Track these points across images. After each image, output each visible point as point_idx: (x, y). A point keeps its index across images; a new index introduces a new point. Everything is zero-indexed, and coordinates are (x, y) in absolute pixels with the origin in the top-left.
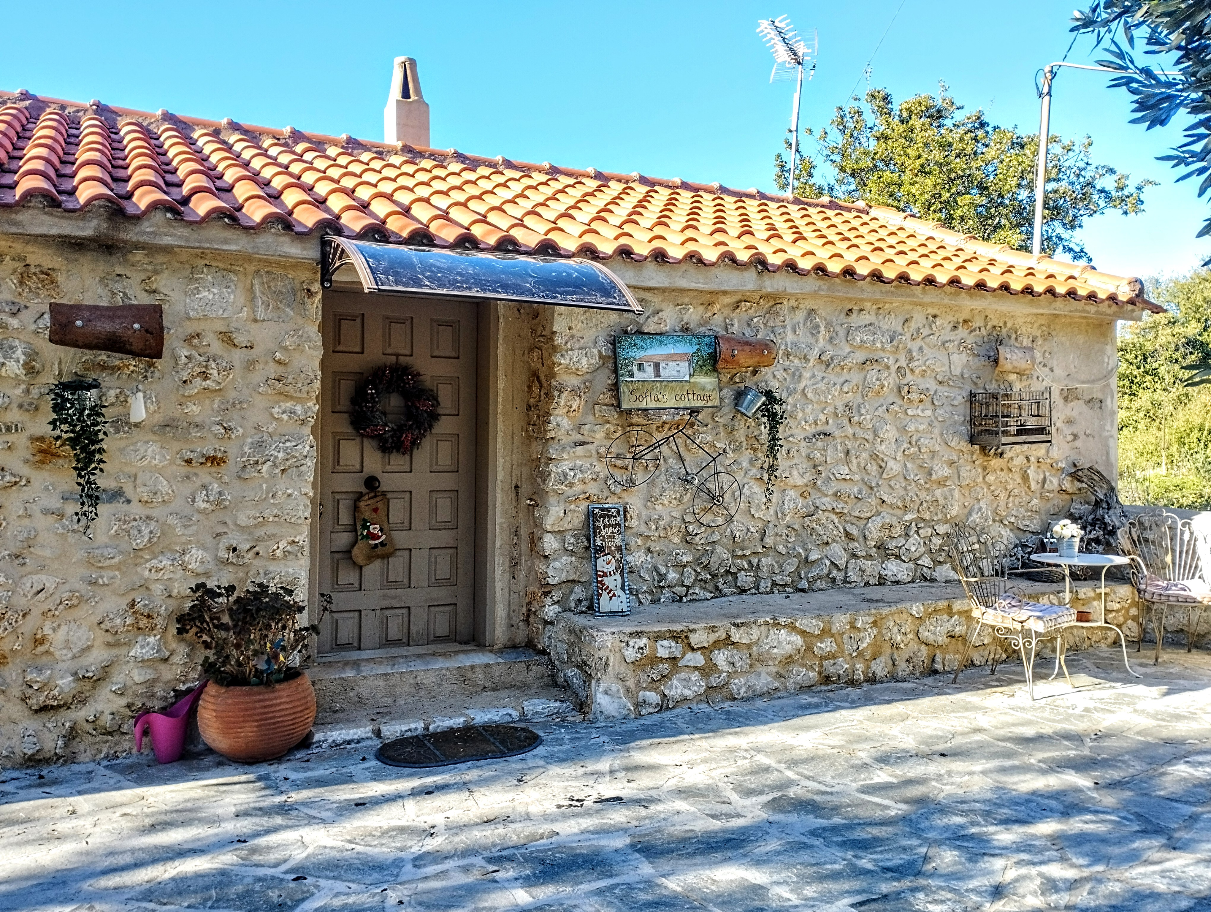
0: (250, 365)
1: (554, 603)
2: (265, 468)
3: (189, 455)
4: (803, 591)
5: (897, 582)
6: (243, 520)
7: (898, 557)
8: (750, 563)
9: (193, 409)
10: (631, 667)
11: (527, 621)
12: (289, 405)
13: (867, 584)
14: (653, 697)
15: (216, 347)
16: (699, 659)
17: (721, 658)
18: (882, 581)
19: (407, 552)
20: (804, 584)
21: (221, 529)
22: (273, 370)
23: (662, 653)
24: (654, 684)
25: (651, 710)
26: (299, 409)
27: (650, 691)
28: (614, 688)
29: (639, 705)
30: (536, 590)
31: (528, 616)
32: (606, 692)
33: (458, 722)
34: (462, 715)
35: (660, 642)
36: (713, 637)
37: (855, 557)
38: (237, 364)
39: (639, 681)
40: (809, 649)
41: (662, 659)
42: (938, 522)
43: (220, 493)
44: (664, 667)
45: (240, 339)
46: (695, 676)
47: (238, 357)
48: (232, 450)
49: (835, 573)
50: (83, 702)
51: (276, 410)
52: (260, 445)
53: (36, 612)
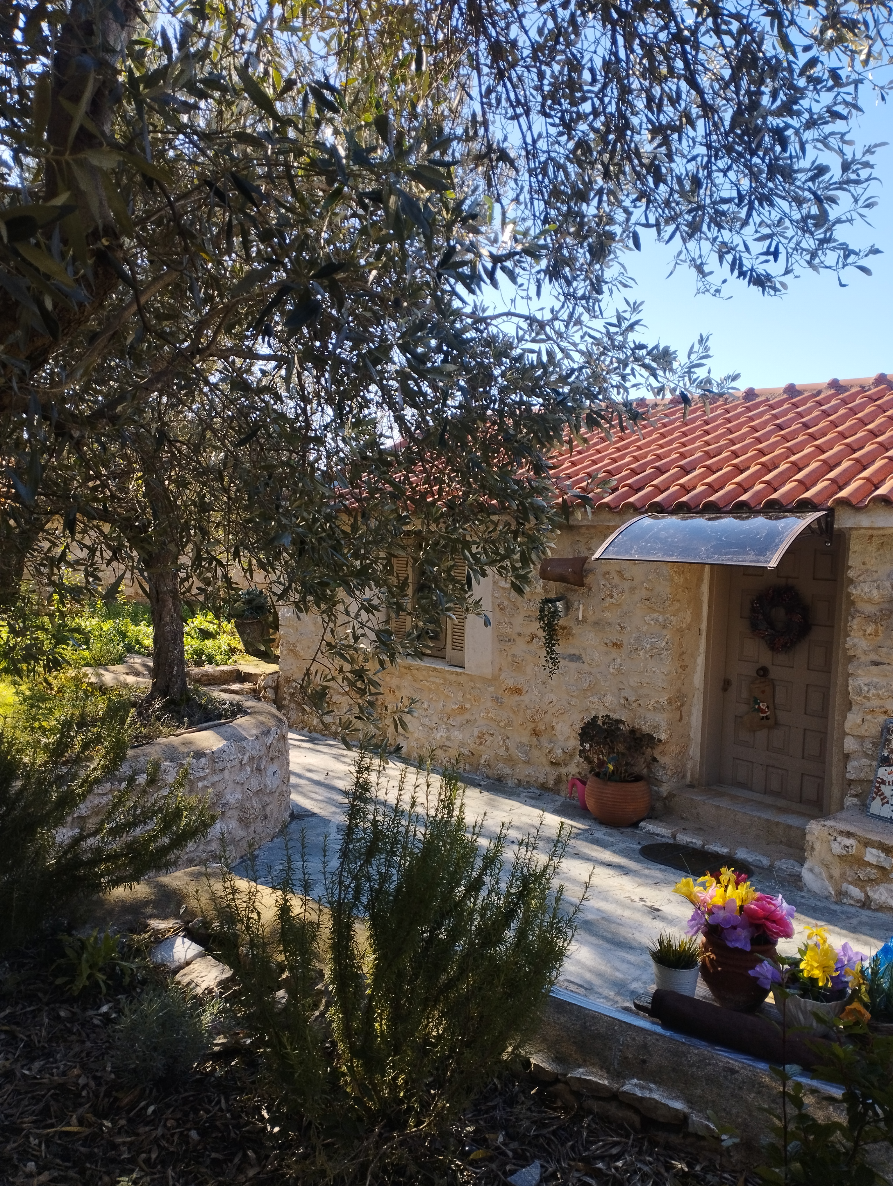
0: (633, 589)
2: (641, 653)
3: (606, 641)
6: (632, 684)
9: (608, 615)
10: (838, 859)
12: (655, 615)
14: (856, 892)
15: (617, 580)
19: (788, 728)
21: (622, 686)
22: (644, 594)
23: (871, 859)
24: (859, 882)
25: (852, 902)
26: (661, 618)
27: (855, 886)
28: (817, 869)
29: (841, 894)
32: (810, 870)
34: (729, 847)
35: (869, 849)
38: (626, 590)
39: (844, 874)
41: (869, 864)
43: (621, 665)
44: (872, 872)
45: (627, 575)
47: (626, 585)
48: (625, 642)
50: (566, 765)
51: (647, 618)
52: (638, 639)
53: (550, 713)
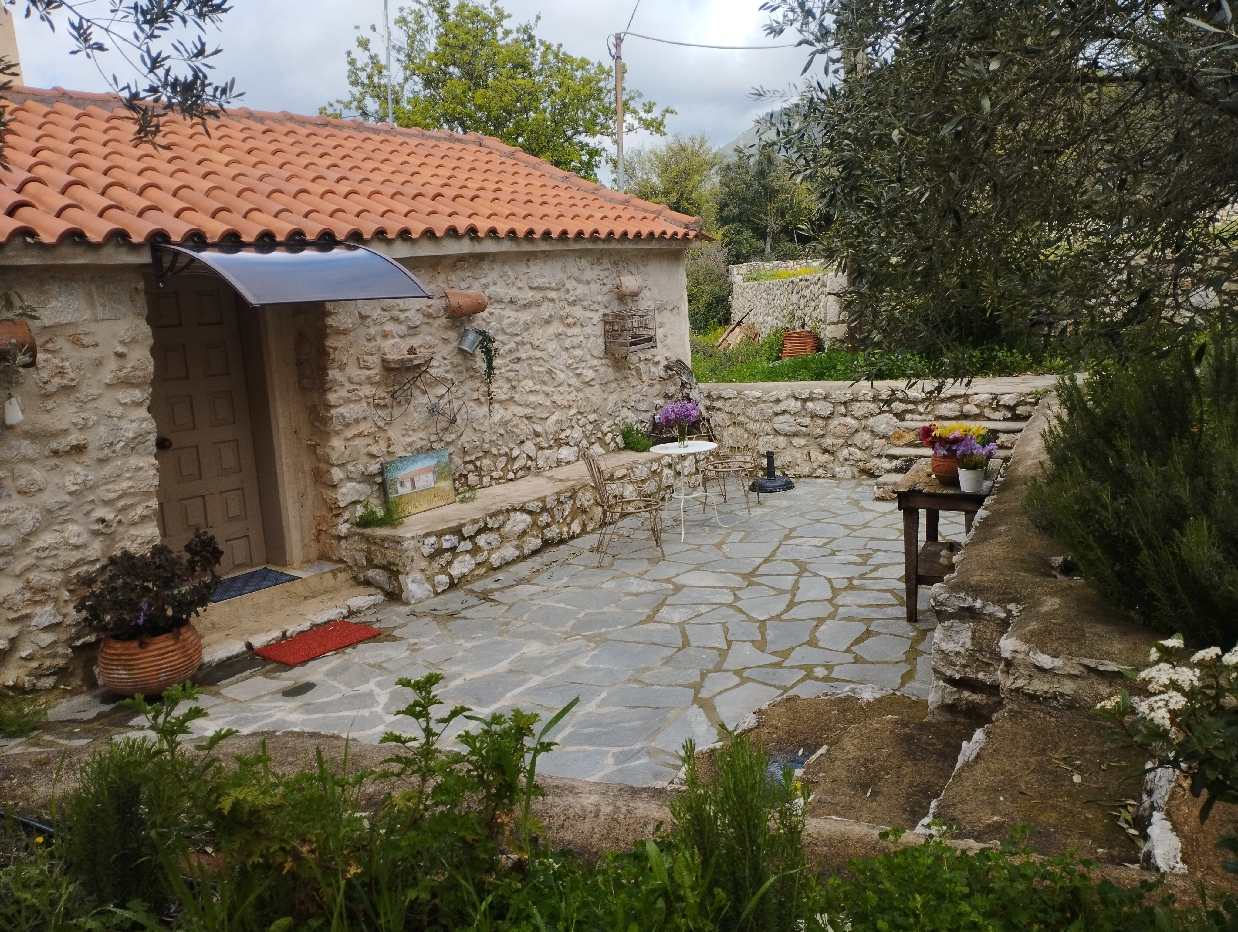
1: (345, 522)
4: (511, 480)
5: (568, 463)
6: (106, 495)
7: (567, 444)
8: (476, 467)
10: (428, 559)
11: (317, 540)
13: (551, 467)
14: (444, 578)
16: (467, 545)
17: (482, 540)
18: (559, 462)
19: (200, 500)
20: (511, 475)
21: (90, 507)
23: (446, 545)
24: (444, 569)
25: (443, 588)
27: (441, 574)
28: (418, 577)
29: (436, 586)
30: (325, 513)
31: (319, 535)
32: (413, 581)
33: (305, 626)
34: (306, 620)
35: (444, 538)
36: (477, 527)
37: (542, 448)
39: (433, 569)
40: (535, 523)
41: (446, 549)
42: (589, 413)
44: (448, 556)
46: (468, 557)
48: (91, 439)
49: (529, 463)
